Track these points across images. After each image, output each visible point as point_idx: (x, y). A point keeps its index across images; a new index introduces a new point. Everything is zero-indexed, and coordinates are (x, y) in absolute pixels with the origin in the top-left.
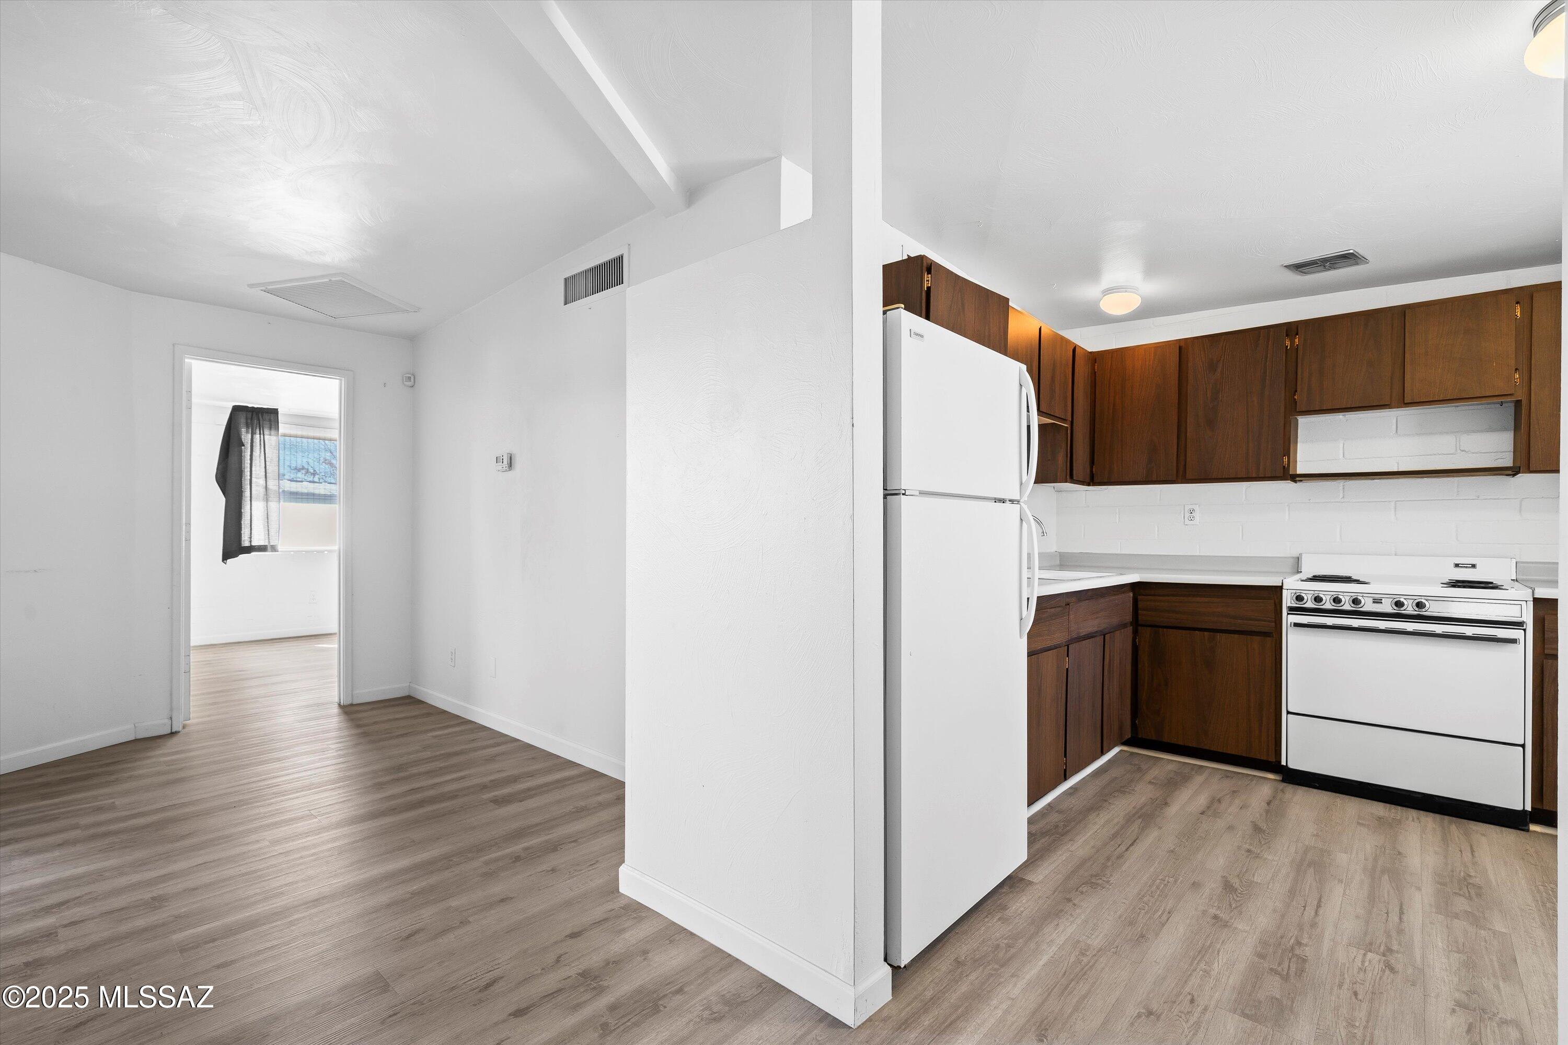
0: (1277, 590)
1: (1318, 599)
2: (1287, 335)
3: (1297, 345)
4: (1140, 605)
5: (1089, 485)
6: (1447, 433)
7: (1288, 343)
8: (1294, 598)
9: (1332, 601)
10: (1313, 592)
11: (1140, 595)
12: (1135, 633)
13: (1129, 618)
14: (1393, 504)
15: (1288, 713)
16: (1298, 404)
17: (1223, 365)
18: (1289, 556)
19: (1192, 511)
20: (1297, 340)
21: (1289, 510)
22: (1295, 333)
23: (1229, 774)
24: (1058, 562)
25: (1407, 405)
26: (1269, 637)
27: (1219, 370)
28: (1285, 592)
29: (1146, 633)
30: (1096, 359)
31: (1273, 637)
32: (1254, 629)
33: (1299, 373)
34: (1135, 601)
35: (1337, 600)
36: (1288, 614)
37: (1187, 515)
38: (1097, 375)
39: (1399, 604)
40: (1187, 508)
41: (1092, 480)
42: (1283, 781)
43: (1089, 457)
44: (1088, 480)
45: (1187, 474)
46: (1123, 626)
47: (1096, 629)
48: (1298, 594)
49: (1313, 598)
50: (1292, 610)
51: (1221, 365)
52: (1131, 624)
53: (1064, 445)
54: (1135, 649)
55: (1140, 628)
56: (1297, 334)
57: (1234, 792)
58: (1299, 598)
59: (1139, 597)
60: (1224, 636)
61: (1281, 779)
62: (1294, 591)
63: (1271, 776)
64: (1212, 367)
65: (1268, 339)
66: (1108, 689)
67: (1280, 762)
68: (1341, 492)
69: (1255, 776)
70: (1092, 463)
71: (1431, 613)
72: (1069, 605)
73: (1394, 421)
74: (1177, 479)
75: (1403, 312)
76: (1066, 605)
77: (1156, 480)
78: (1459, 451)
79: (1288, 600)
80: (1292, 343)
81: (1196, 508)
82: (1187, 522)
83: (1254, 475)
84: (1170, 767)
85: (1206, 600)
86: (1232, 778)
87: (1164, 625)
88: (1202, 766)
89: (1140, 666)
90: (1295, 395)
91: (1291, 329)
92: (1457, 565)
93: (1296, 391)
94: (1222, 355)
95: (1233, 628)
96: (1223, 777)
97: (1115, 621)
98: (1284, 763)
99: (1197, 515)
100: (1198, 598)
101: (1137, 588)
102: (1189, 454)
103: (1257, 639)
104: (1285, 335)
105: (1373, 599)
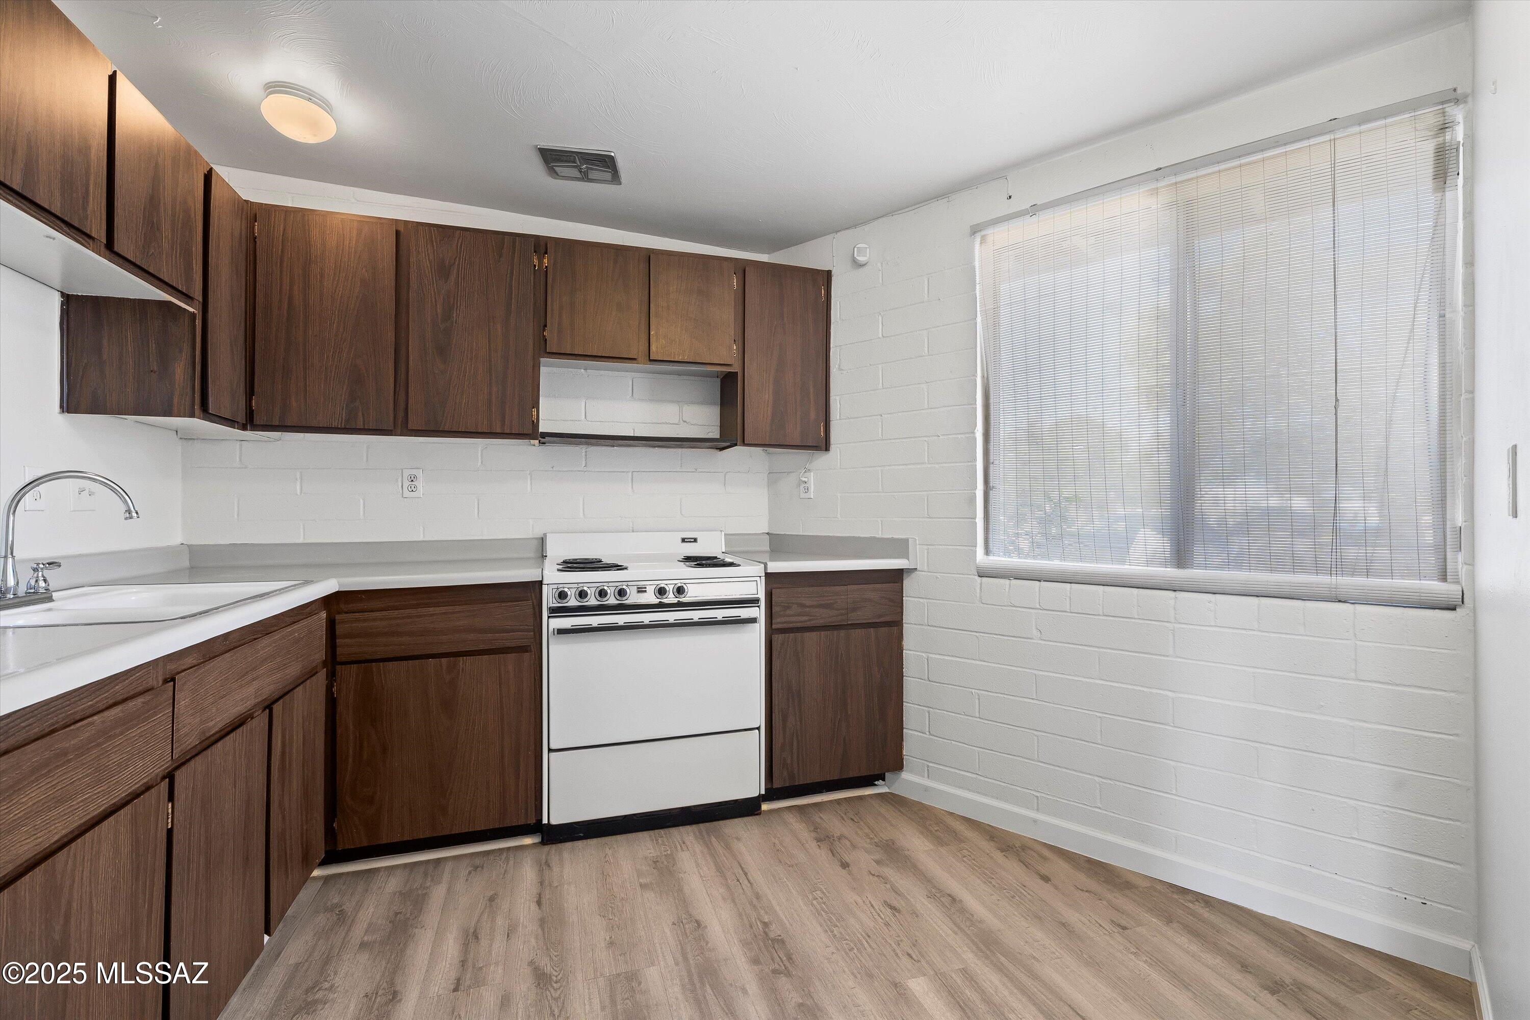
0: (537, 586)
1: (582, 594)
2: (535, 252)
3: (546, 267)
4: (339, 630)
5: (244, 428)
6: (673, 402)
7: (536, 262)
8: (557, 595)
9: (597, 595)
10: (576, 585)
11: (339, 613)
12: (332, 676)
13: (320, 655)
14: (630, 474)
15: (550, 750)
16: (548, 342)
17: (458, 271)
18: (531, 536)
19: (413, 478)
20: (546, 261)
21: (531, 480)
22: (543, 252)
23: (478, 861)
24: (187, 564)
25: (652, 363)
26: (527, 652)
27: (453, 278)
28: (545, 588)
29: (349, 675)
30: (256, 215)
31: (531, 651)
32: (508, 644)
33: (549, 303)
34: (331, 625)
35: (602, 593)
36: (549, 617)
37: (407, 483)
38: (258, 242)
39: (661, 591)
40: (406, 473)
41: (249, 422)
42: (543, 843)
43: (243, 379)
44: (241, 418)
45: (410, 423)
46: (312, 673)
47: (249, 704)
48: (560, 590)
49: (577, 593)
50: (556, 612)
51: (455, 270)
52: (325, 664)
53: (186, 348)
54: (332, 703)
55: (338, 667)
56: (546, 253)
57: (492, 899)
58: (562, 595)
59: (338, 617)
60: (469, 659)
61: (540, 840)
62: (556, 586)
63: (528, 841)
64: (443, 271)
65: (514, 253)
66: (281, 803)
67: (541, 820)
68: (584, 459)
69: (509, 849)
70: (250, 392)
71: (692, 598)
72: (173, 680)
73: (631, 383)
74: (395, 428)
75: (648, 256)
76: (166, 681)
77: (362, 427)
78: (681, 421)
79: (548, 599)
80: (541, 262)
81: (419, 473)
82: (407, 493)
83: (499, 430)
84: (393, 884)
85: (443, 609)
86: (482, 867)
87: (379, 657)
88: (438, 861)
89: (339, 731)
90: (544, 330)
91: (541, 244)
92: (683, 540)
93: (545, 326)
94: (456, 257)
95: (481, 647)
96: (470, 873)
97: (294, 670)
98: (545, 821)
99: (420, 483)
100: (431, 609)
101: (332, 602)
102: (411, 394)
103: (511, 657)
104: (533, 251)
105: (638, 588)
